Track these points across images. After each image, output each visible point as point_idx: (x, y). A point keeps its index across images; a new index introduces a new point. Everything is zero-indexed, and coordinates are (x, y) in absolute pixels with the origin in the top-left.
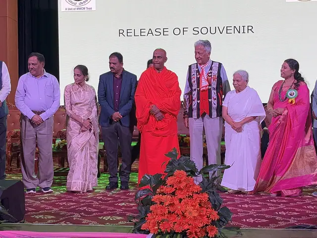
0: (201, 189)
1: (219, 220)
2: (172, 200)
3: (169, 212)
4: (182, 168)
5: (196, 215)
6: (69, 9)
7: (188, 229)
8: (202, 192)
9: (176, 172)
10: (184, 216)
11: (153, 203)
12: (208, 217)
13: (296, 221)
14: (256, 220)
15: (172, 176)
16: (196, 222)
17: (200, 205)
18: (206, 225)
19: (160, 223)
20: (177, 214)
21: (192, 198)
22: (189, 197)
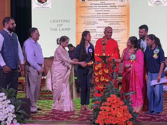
0: (124, 104)
1: (132, 119)
2: (110, 109)
3: (109, 115)
4: (114, 93)
5: (122, 116)
6: (37, 8)
7: (118, 123)
8: (124, 105)
9: (111, 95)
10: (116, 117)
11: (100, 110)
12: (127, 117)
13: (164, 118)
14: (145, 118)
15: (109, 97)
16: (122, 119)
17: (123, 111)
18: (127, 121)
19: (105, 120)
20: (113, 116)
21: (119, 108)
22: (118, 107)
